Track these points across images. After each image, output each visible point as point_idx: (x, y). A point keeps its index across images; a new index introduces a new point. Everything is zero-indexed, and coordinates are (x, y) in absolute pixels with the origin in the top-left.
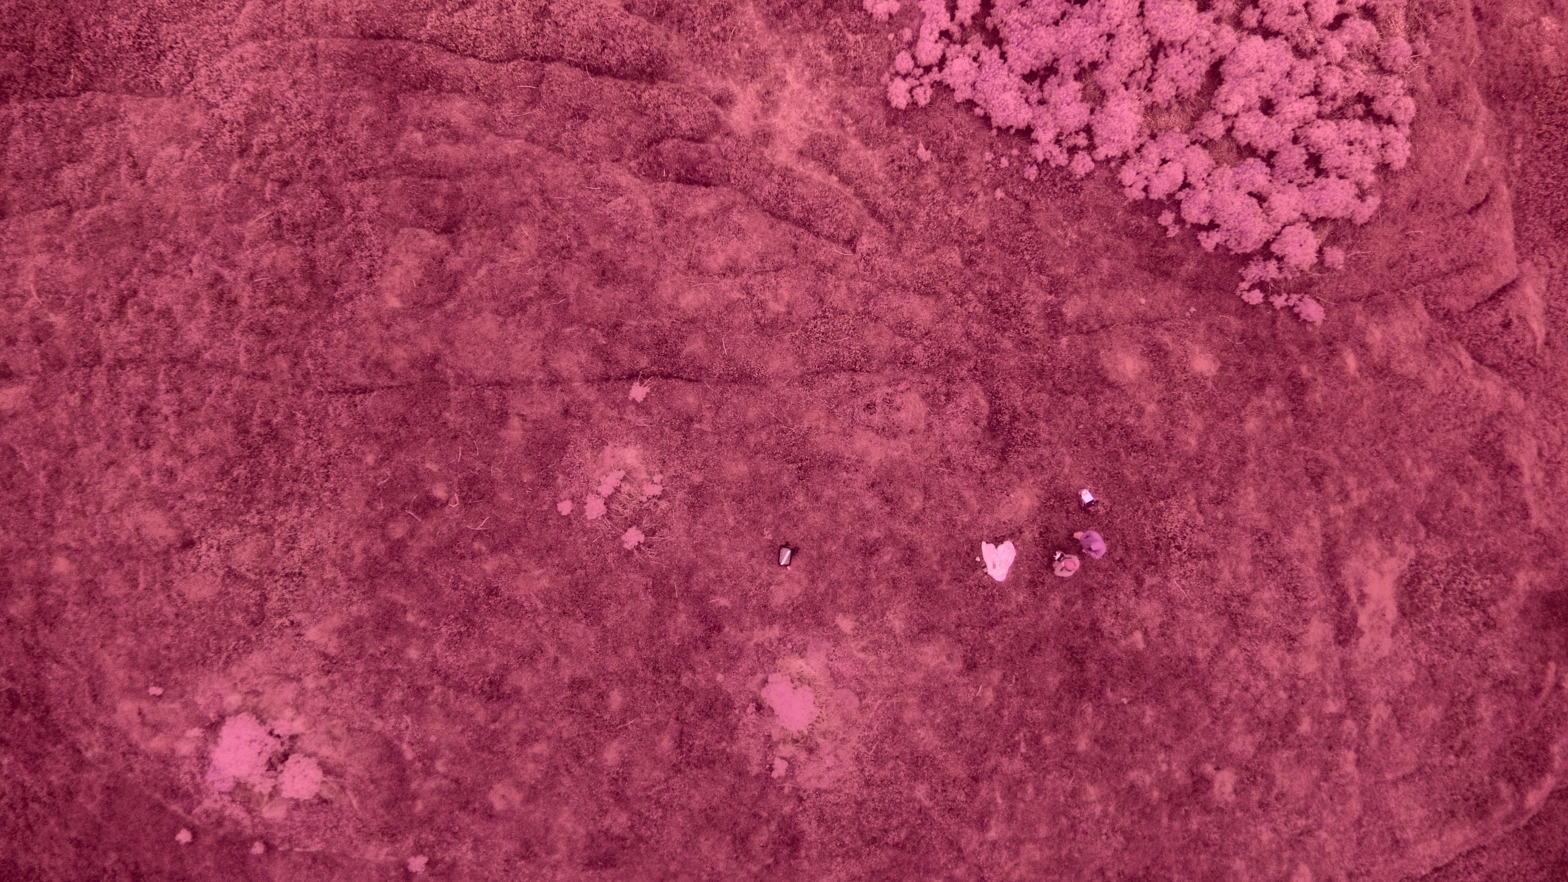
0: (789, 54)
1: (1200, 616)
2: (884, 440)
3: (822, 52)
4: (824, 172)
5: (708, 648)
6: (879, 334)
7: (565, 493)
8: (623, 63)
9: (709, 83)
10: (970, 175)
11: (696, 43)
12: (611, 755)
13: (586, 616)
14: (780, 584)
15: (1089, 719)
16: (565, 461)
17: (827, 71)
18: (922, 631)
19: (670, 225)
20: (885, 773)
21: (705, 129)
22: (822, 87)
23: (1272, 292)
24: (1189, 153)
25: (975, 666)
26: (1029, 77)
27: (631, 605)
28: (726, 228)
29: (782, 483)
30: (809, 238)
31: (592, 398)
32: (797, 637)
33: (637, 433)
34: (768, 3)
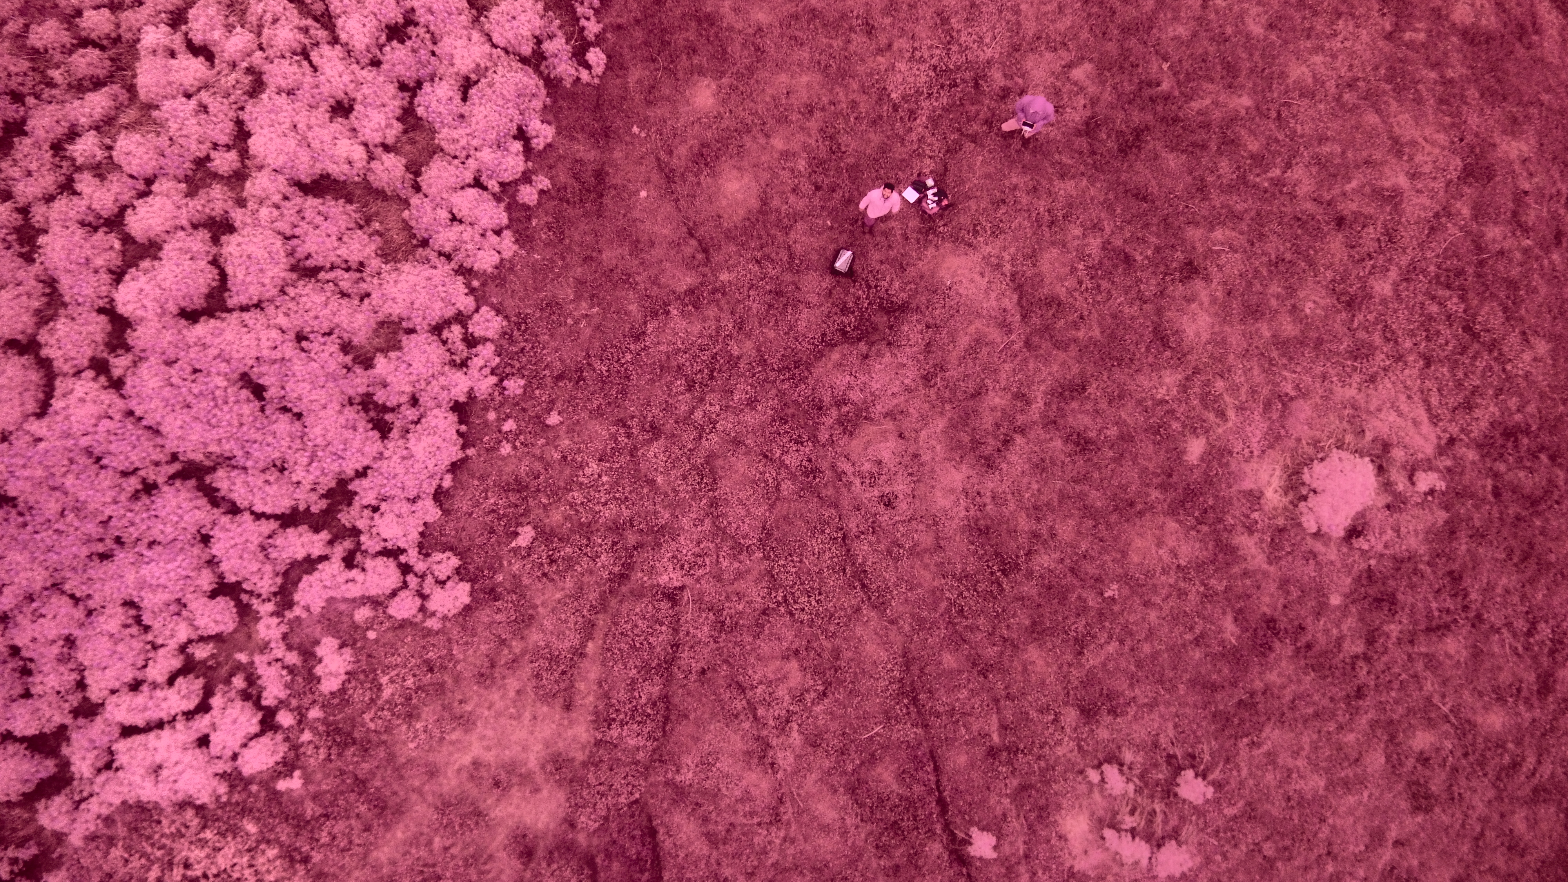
0: (433, 773)
2: (927, 468)
3: (419, 725)
4: (585, 664)
5: (1302, 628)
6: (786, 518)
10: (538, 466)
12: (1496, 720)
13: (1323, 820)
14: (1174, 553)
15: (1208, 101)
17: (444, 708)
18: (1166, 345)
20: (1377, 339)
21: (574, 863)
22: (468, 708)
23: (584, 38)
24: (433, 191)
25: (1190, 263)
26: (383, 429)
27: (1285, 759)
28: (707, 784)
29: (1034, 592)
30: (686, 654)
32: (1238, 508)
33: (1037, 826)
34: (368, 829)
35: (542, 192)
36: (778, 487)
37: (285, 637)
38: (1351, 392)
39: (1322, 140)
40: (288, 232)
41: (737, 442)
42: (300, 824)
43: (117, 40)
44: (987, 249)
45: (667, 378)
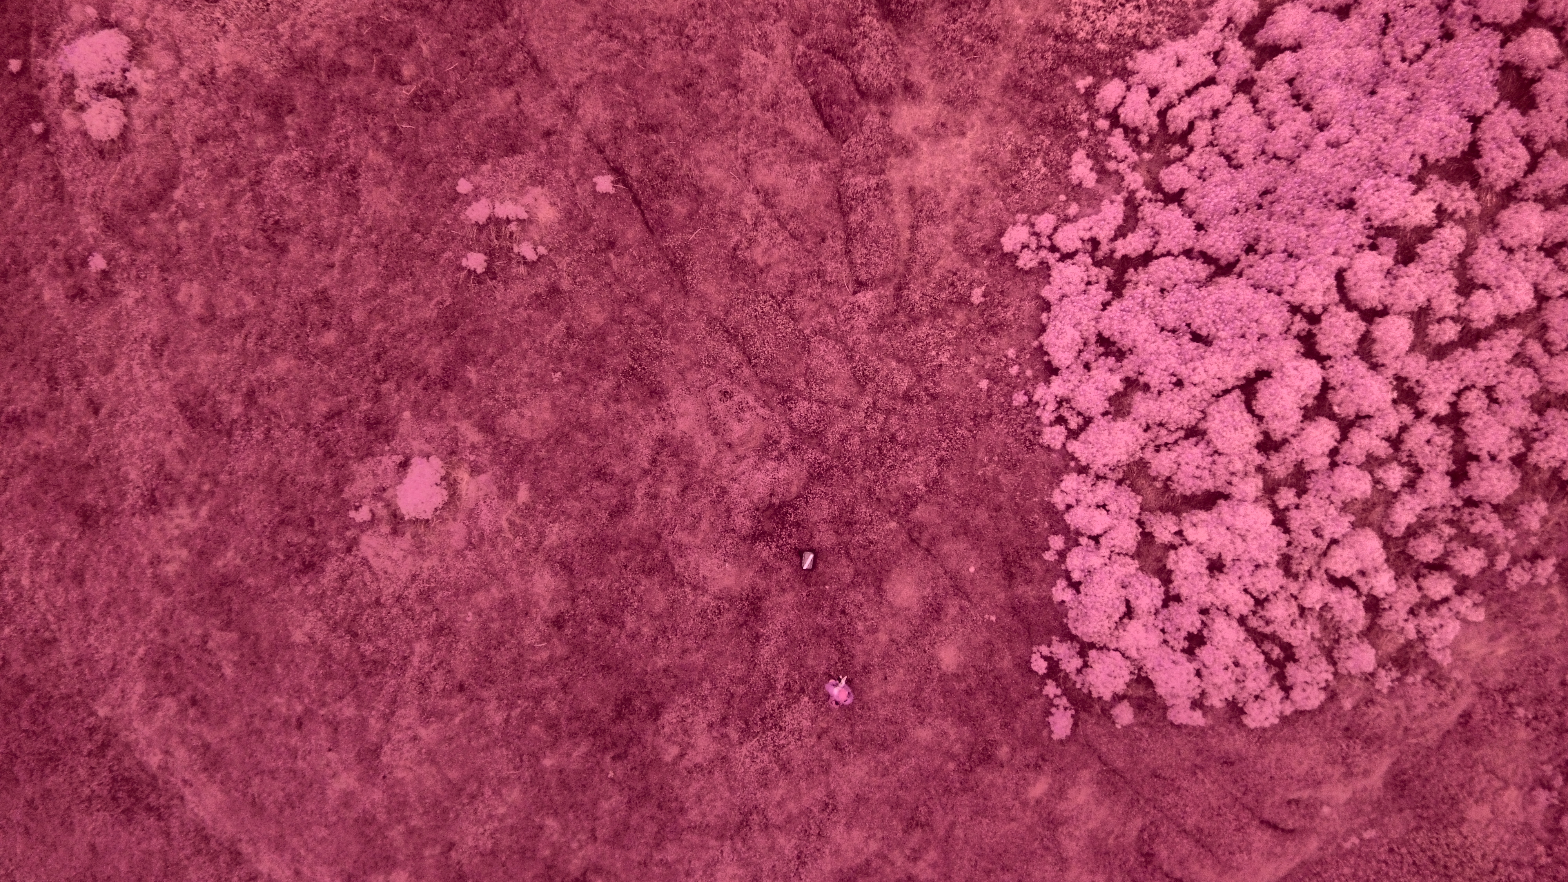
0: (990, 119)
1: (727, 794)
2: (705, 427)
3: (1010, 147)
4: (908, 221)
5: (425, 389)
6: (795, 363)
7: (477, 179)
9: (916, 69)
10: (984, 348)
11: (944, 30)
12: (282, 364)
13: (385, 267)
14: (521, 415)
15: (575, 755)
16: (505, 161)
17: (996, 164)
18: (561, 563)
19: (769, 115)
20: (417, 608)
21: (874, 91)
22: (980, 169)
23: (1056, 679)
24: (1126, 522)
25: (560, 627)
26: (1103, 340)
28: (798, 167)
29: (609, 361)
30: (839, 247)
31: (574, 148)
32: (485, 459)
33: (571, 207)
34: (1022, 70)
35: (1048, 549)
36: (807, 383)
37: (1122, 179)
38: (426, 565)
41: (847, 407)
43: (1416, 577)
44: (705, 599)
45: (911, 438)
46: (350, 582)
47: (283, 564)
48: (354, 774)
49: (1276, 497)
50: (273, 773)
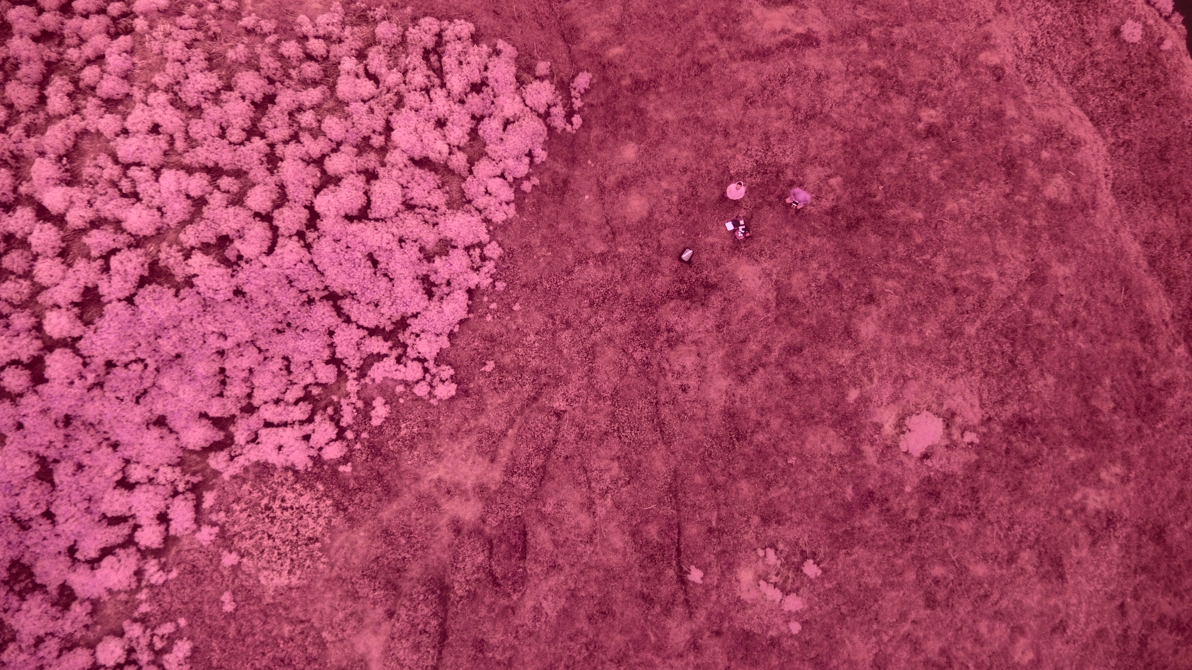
0: (417, 479)
1: (811, 139)
2: (709, 375)
3: (415, 453)
4: (505, 441)
5: (887, 500)
6: (628, 386)
7: (783, 628)
8: (435, 614)
9: (445, 541)
10: (503, 330)
11: (414, 556)
12: (980, 570)
13: (876, 601)
14: (829, 447)
15: (899, 211)
16: (757, 630)
17: (429, 447)
18: (849, 337)
19: (560, 561)
20: (961, 357)
21: (482, 541)
22: (442, 450)
23: (571, 108)
24: (480, 176)
25: (871, 296)
26: (430, 295)
27: (862, 565)
28: (558, 515)
29: (751, 453)
30: (560, 446)
31: (704, 613)
32: (868, 431)
33: (727, 573)
34: (380, 500)
35: (534, 186)
36: (627, 368)
37: (358, 392)
38: (942, 382)
39: (957, 244)
40: (405, 185)
41: (610, 340)
42: (345, 490)
43: (326, 59)
44: (765, 265)
45: (580, 298)
46: (999, 398)
47: (1038, 434)
48: (1052, 271)
49: (383, 143)
50: (1106, 300)
